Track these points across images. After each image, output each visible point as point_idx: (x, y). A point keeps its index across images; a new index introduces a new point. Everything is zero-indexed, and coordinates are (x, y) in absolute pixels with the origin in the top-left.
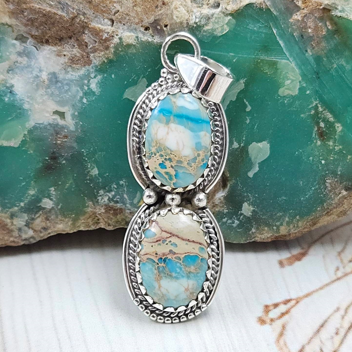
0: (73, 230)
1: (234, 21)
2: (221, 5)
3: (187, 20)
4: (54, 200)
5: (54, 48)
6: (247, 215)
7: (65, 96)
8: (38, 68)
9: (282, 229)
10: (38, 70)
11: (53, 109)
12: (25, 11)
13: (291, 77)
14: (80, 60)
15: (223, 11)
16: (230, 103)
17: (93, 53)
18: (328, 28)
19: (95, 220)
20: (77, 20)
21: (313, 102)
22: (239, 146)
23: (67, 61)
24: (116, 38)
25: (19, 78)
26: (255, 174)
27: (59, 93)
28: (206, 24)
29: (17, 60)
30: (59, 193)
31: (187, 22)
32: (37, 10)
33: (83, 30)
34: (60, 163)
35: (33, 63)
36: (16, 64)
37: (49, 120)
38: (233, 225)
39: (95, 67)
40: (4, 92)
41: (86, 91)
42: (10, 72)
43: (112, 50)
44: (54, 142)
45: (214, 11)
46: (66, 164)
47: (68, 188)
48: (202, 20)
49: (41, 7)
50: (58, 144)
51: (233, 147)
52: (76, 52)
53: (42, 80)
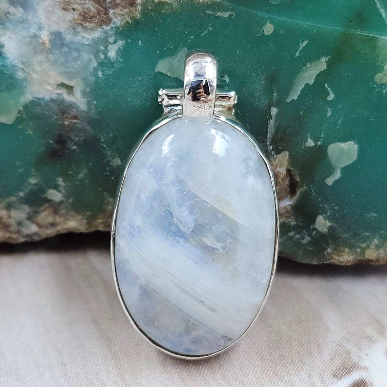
4: (64, 192)
6: (321, 231)
7: (73, 66)
8: (37, 24)
9: (368, 252)
10: (37, 26)
11: (57, 81)
14: (94, 17)
16: (305, 87)
17: (114, 9)
22: (314, 144)
23: (77, 17)
25: (11, 35)
26: (336, 182)
27: (65, 61)
29: (9, 11)
30: (69, 184)
34: (69, 149)
35: (30, 17)
36: (8, 15)
37: (51, 95)
38: (302, 241)
39: (115, 28)
41: (102, 61)
43: (139, 8)
44: (61, 123)
46: (77, 150)
47: (81, 179)
50: (66, 125)
51: (306, 146)
52: (90, 6)
53: (41, 41)
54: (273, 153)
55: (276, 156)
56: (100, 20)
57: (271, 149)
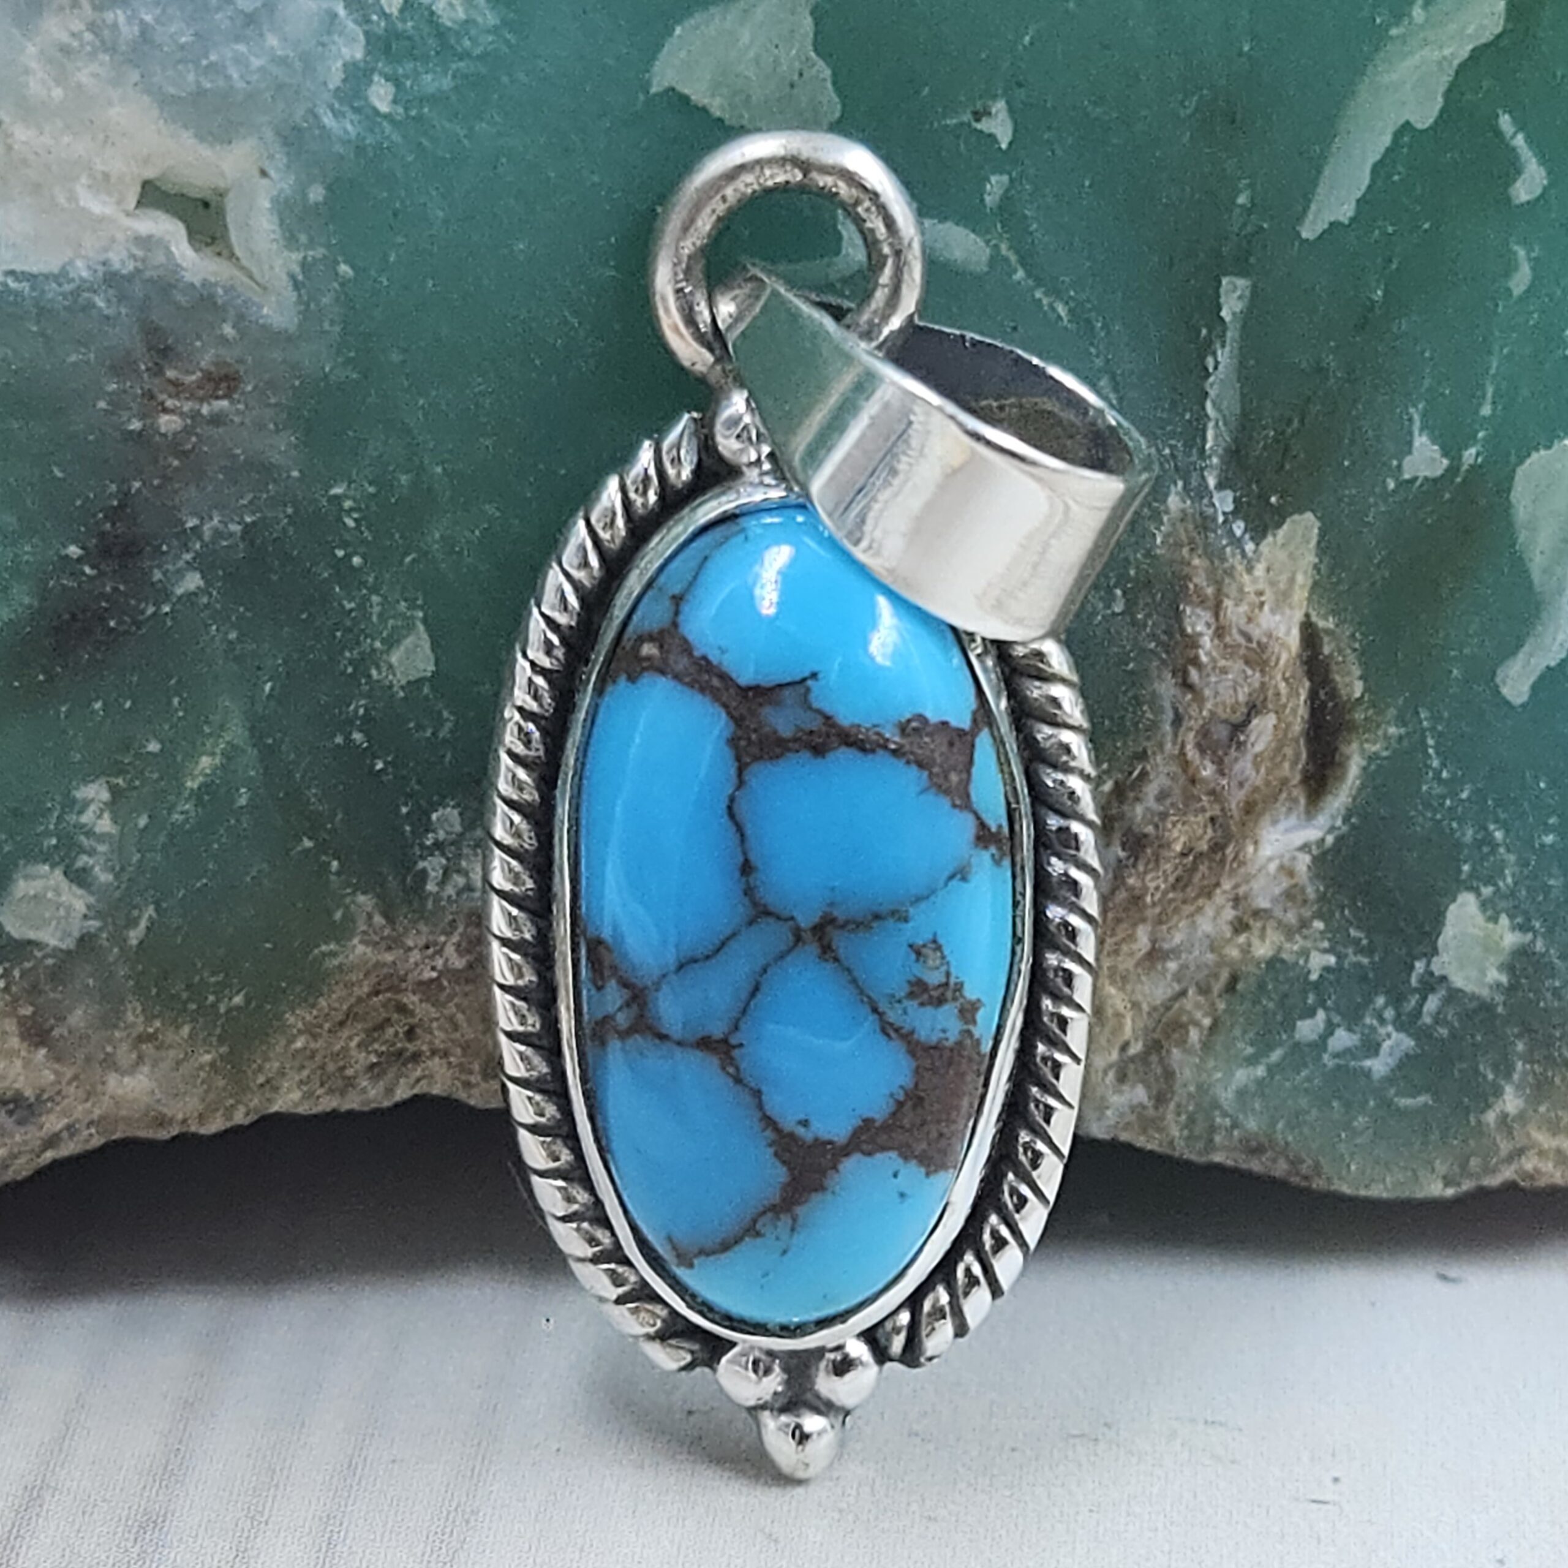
0: (228, 1115)
4: (104, 877)
6: (1469, 988)
7: (238, 60)
11: (146, 160)
16: (1393, 142)
19: (390, 1031)
22: (1445, 462)
26: (1548, 681)
27: (197, 35)
30: (143, 821)
34: (163, 593)
37: (106, 250)
38: (1368, 1063)
41: (391, 24)
44: (136, 425)
46: (203, 600)
47: (205, 787)
50: (164, 435)
51: (1407, 476)
54: (1239, 527)
55: (1257, 539)
57: (1229, 507)
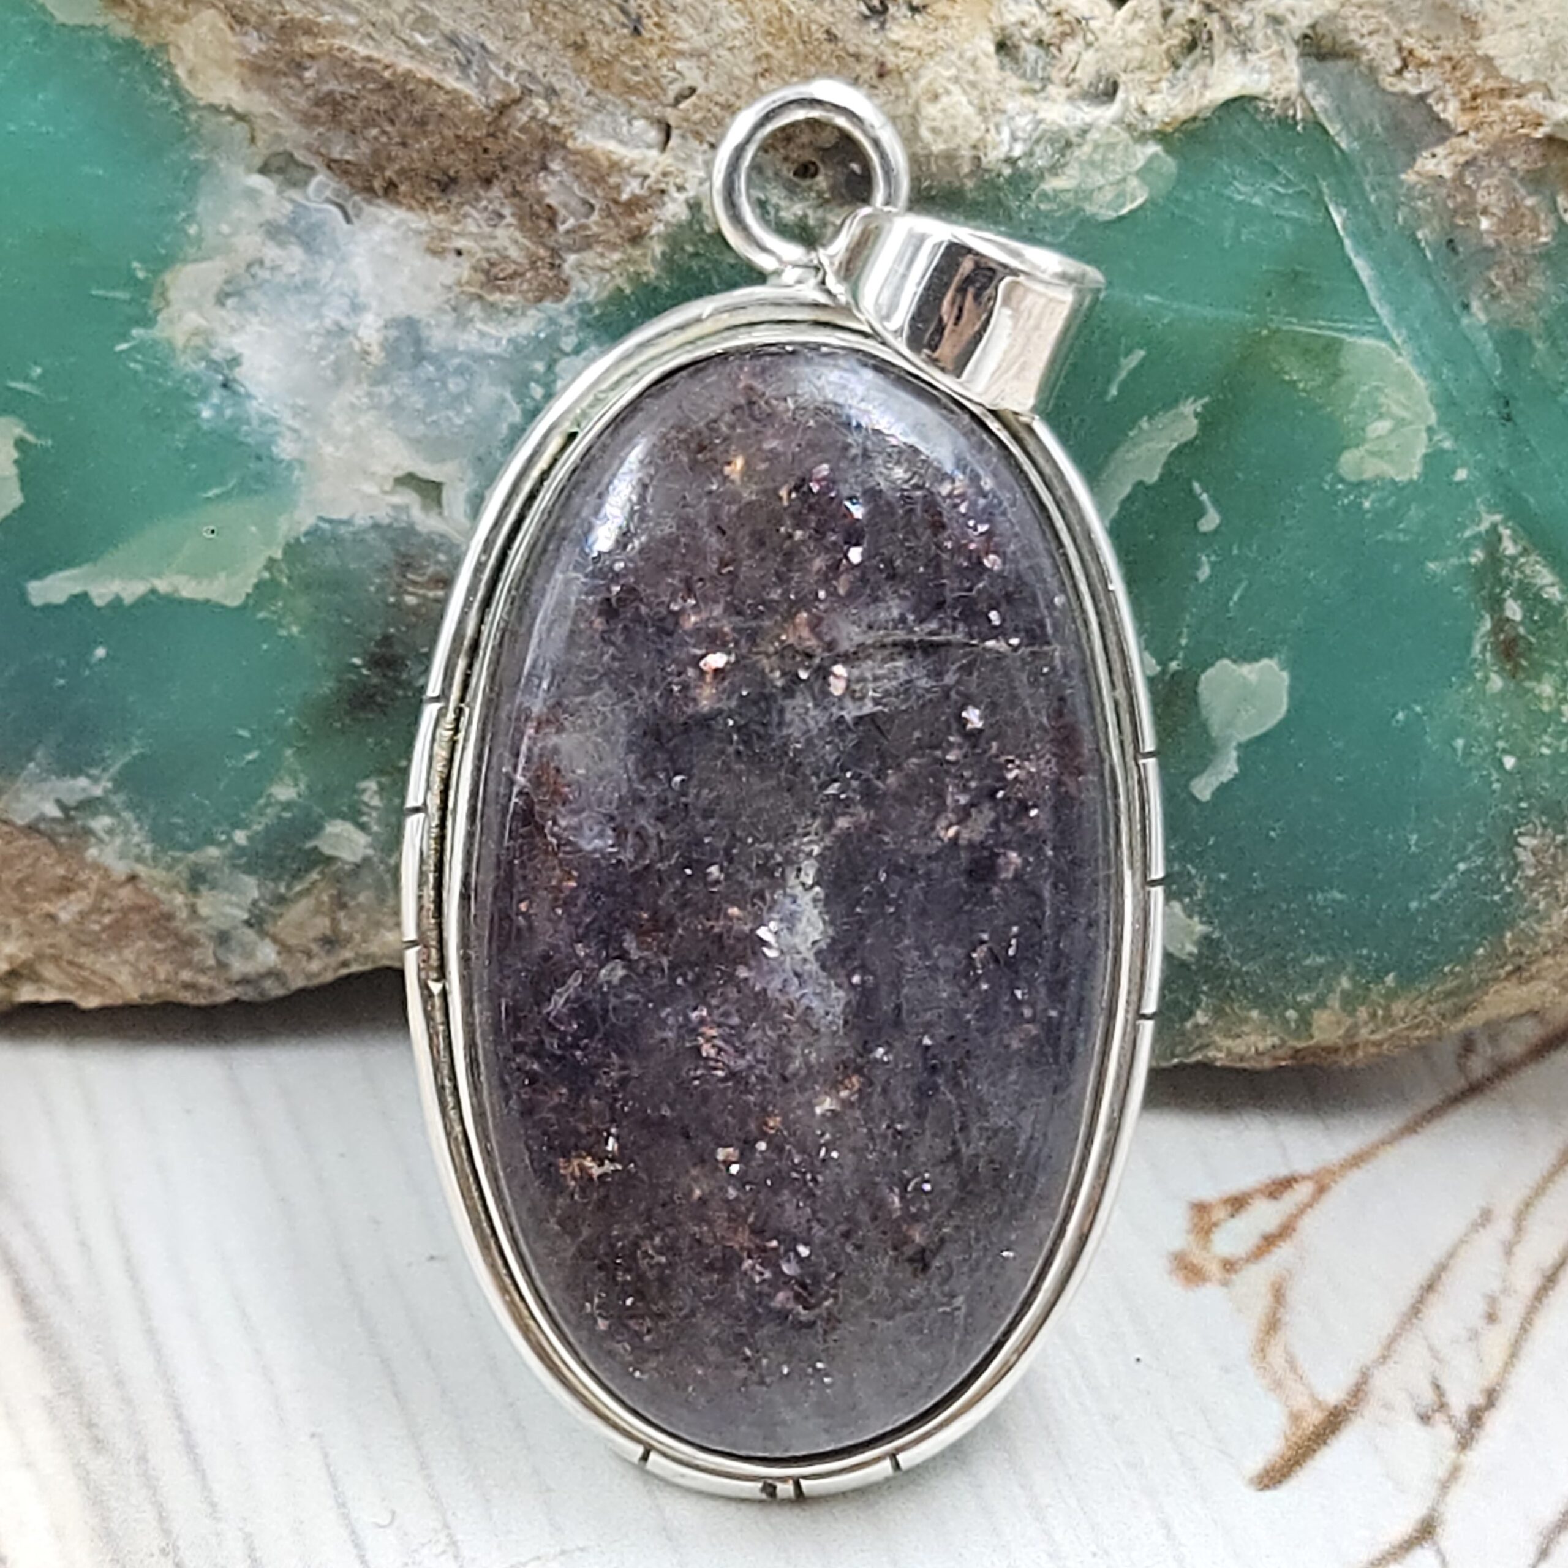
1: (1170, 165)
2: (1121, 95)
3: (975, 147)
4: (375, 828)
5: (417, 221)
6: (1178, 954)
7: (449, 419)
8: (344, 295)
9: (1321, 1021)
10: (344, 303)
11: (395, 468)
12: (307, 62)
13: (1396, 409)
14: (522, 275)
15: (1129, 118)
16: (1132, 491)
17: (578, 250)
18: (1560, 220)
20: (519, 114)
21: (1479, 514)
22: (1159, 668)
23: (466, 274)
24: (674, 200)
25: (263, 329)
26: (1223, 790)
27: (427, 404)
28: (1054, 169)
29: (259, 254)
30: (396, 802)
31: (973, 153)
32: (358, 65)
33: (543, 157)
34: (409, 684)
35: (325, 273)
36: (255, 269)
37: (375, 510)
39: (581, 309)
40: (197, 380)
41: (536, 404)
42: (230, 302)
43: (658, 249)
44: (392, 599)
45: (1089, 113)
48: (1038, 150)
49: (375, 54)
50: (408, 606)
52: (507, 243)
53: (357, 347)
56: (535, 284)
